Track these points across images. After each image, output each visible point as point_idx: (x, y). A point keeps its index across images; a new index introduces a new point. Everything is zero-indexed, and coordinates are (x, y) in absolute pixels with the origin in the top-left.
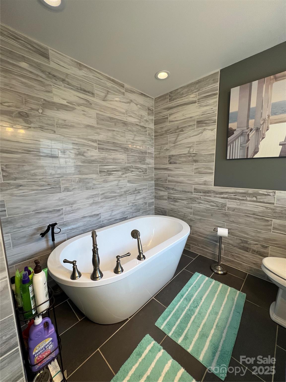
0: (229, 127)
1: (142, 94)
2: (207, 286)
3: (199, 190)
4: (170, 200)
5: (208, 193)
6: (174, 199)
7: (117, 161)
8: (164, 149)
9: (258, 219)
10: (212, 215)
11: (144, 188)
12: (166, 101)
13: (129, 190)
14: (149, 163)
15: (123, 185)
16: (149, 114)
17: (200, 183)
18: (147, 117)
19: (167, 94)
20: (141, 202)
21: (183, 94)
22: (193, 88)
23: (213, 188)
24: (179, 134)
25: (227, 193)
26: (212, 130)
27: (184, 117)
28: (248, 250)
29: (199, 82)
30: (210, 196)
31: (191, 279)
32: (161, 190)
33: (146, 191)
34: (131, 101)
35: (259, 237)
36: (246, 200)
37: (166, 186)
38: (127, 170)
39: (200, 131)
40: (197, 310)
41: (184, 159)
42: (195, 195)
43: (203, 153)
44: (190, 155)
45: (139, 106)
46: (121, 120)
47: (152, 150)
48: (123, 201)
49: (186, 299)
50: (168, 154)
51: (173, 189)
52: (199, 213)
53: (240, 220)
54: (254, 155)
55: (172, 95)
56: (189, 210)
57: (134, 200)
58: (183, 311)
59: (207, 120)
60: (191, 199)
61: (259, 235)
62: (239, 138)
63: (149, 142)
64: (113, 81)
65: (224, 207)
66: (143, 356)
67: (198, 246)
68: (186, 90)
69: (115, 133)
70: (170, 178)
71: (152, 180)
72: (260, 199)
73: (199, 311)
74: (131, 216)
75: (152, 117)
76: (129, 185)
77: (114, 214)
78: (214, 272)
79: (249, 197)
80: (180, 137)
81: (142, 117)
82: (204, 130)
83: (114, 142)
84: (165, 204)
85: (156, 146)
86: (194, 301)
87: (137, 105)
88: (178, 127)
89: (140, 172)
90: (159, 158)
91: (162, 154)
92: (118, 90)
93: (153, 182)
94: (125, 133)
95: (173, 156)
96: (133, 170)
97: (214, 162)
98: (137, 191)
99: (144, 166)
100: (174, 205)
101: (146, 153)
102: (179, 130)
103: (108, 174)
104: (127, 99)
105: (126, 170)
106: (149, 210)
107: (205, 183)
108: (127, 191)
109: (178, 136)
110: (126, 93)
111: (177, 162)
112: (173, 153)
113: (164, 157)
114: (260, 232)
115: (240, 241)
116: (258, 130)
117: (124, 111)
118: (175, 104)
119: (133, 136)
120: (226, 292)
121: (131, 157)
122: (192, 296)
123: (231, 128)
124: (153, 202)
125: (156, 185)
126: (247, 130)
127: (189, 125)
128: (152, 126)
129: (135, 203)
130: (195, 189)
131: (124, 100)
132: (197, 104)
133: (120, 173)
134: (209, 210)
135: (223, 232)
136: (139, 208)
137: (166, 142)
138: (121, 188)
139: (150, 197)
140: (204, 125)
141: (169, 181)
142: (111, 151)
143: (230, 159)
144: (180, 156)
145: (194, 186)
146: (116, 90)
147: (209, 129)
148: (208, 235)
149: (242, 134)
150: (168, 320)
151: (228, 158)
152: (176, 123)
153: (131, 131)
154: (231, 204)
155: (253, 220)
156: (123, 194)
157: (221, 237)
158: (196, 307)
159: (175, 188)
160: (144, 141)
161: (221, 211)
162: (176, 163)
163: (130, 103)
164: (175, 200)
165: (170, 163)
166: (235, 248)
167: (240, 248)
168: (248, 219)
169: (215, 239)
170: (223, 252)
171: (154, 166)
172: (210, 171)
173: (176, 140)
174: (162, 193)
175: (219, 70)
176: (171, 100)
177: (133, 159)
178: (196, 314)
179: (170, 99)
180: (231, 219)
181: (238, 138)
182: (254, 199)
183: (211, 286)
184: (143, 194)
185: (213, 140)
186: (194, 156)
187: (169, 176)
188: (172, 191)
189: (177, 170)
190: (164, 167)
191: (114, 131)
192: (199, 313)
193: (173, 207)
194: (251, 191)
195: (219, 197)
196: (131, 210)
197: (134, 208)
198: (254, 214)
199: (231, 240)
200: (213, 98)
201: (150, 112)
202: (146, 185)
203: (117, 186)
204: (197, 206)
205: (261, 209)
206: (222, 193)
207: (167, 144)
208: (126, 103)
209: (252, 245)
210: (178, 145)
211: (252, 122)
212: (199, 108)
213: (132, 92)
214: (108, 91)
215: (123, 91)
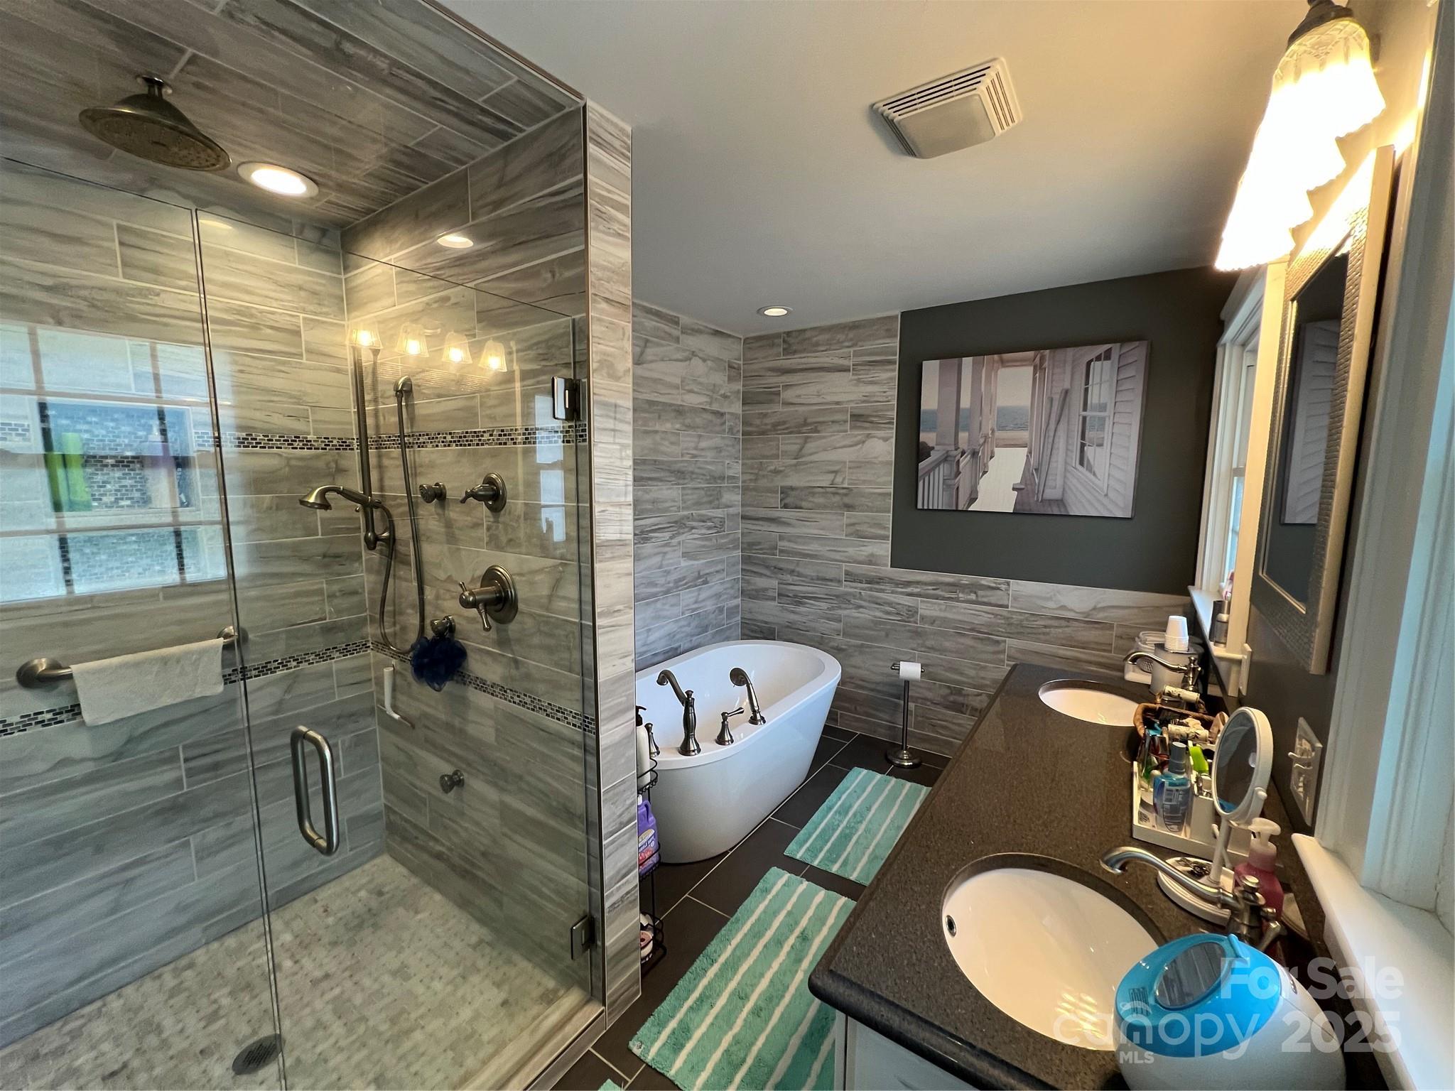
0: (921, 440)
1: (717, 333)
2: (878, 789)
3: (857, 575)
4: (784, 599)
5: (878, 583)
6: (796, 596)
7: (661, 506)
8: (769, 468)
9: (979, 639)
10: (887, 635)
11: (717, 569)
12: (775, 350)
13: (684, 578)
14: (729, 503)
15: (672, 564)
16: (730, 379)
17: (861, 558)
18: (727, 388)
19: (778, 336)
20: (710, 606)
21: (817, 344)
22: (841, 337)
23: (887, 570)
24: (808, 437)
25: (918, 583)
26: (886, 439)
27: (820, 400)
28: (964, 709)
29: (855, 326)
30: (882, 591)
31: (845, 780)
32: (761, 575)
33: (721, 576)
34: (694, 354)
35: (983, 678)
36: (957, 600)
37: (774, 563)
38: (680, 527)
39: (859, 437)
40: (862, 827)
41: (821, 500)
42: (845, 588)
43: (867, 489)
44: (834, 490)
45: (709, 363)
46: (671, 405)
47: (736, 469)
48: (672, 606)
49: (838, 812)
50: (780, 482)
51: (792, 572)
52: (857, 631)
53: (947, 644)
54: (969, 505)
55: (791, 340)
56: (835, 625)
57: (696, 602)
58: (834, 830)
59: (876, 416)
60: (837, 596)
61: (982, 674)
62: (941, 466)
63: (730, 449)
64: (658, 314)
65: (913, 616)
66: (774, 892)
67: (856, 712)
68: (826, 336)
69: (658, 437)
70: (784, 544)
71: (735, 548)
72: (983, 596)
73: (867, 826)
74: (687, 646)
75: (739, 386)
76: (684, 563)
77: (652, 638)
78: (892, 763)
79: (963, 593)
80: (811, 446)
81: (714, 388)
82: (869, 436)
83: (655, 461)
84: (770, 611)
85: (748, 459)
86: (855, 815)
87: (704, 360)
88: (805, 420)
89: (709, 528)
90: (755, 489)
91: (763, 483)
92: (666, 332)
93: (738, 553)
94: (678, 434)
95: (792, 488)
96: (695, 524)
97: (889, 512)
98: (701, 579)
99: (718, 513)
100: (793, 612)
101: (722, 478)
102: (808, 427)
103: (643, 539)
104: (684, 351)
105: (680, 525)
106: (730, 628)
107: (871, 561)
108: (680, 580)
109: (806, 442)
110: (682, 337)
111: (804, 504)
112: (794, 480)
113: (772, 491)
114: (984, 668)
115: (948, 691)
116: (974, 454)
117: (678, 381)
118: (799, 364)
119: (696, 440)
120: (919, 795)
121: (689, 492)
122: (850, 807)
123: (924, 443)
124: (737, 606)
125: (746, 560)
126: (955, 453)
127: (832, 419)
128: (737, 408)
129: (696, 609)
130: (847, 573)
131: (679, 356)
132: (850, 375)
133: (667, 535)
134: (881, 623)
135: (911, 670)
136: (706, 622)
137: (774, 452)
138: (668, 572)
139: (732, 592)
140: (867, 425)
141: (781, 551)
142: (650, 482)
143: (923, 510)
144: (811, 490)
145: (844, 566)
146: (663, 334)
147: (879, 436)
148: (878, 683)
149: (946, 458)
150: (808, 845)
151: (920, 506)
152: (801, 409)
153: (693, 428)
154: (928, 609)
155: (969, 642)
156: (672, 588)
157: (907, 682)
158: (861, 822)
159: (797, 569)
160: (718, 449)
161: (905, 626)
162: (801, 508)
163: (690, 359)
164: (798, 600)
165: (786, 506)
166: (939, 709)
167: (947, 707)
168: (962, 640)
169: (893, 691)
170: (912, 719)
171: (739, 510)
172: (882, 532)
173: (801, 449)
174: (761, 582)
175: (898, 312)
176: (788, 351)
177: (695, 496)
178: (859, 833)
179: (784, 349)
180: (929, 643)
181: (938, 465)
182: (973, 597)
183: (889, 787)
184: (715, 586)
185: (888, 463)
186: (846, 495)
187: (781, 538)
188: (789, 578)
189: (804, 526)
190: (769, 516)
191: (656, 432)
192: (867, 830)
193: (793, 617)
194: (966, 579)
195: (902, 593)
196: (688, 629)
197: (693, 625)
198: (972, 630)
199: (929, 690)
200: (887, 370)
201: (733, 373)
202: (722, 561)
203: (660, 567)
204: (854, 613)
205: (985, 618)
206: (908, 584)
207: (777, 457)
208: (681, 361)
209: (970, 698)
210: (806, 463)
211: (963, 436)
212: (856, 385)
213: (695, 331)
214: (647, 341)
215: (676, 333)
